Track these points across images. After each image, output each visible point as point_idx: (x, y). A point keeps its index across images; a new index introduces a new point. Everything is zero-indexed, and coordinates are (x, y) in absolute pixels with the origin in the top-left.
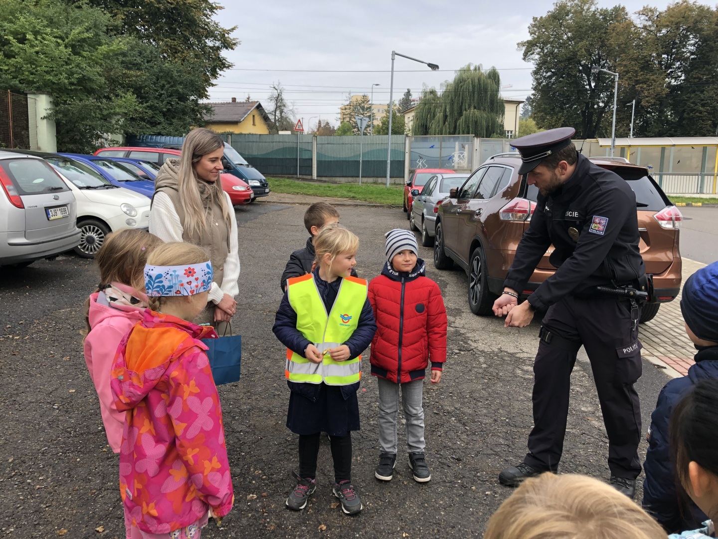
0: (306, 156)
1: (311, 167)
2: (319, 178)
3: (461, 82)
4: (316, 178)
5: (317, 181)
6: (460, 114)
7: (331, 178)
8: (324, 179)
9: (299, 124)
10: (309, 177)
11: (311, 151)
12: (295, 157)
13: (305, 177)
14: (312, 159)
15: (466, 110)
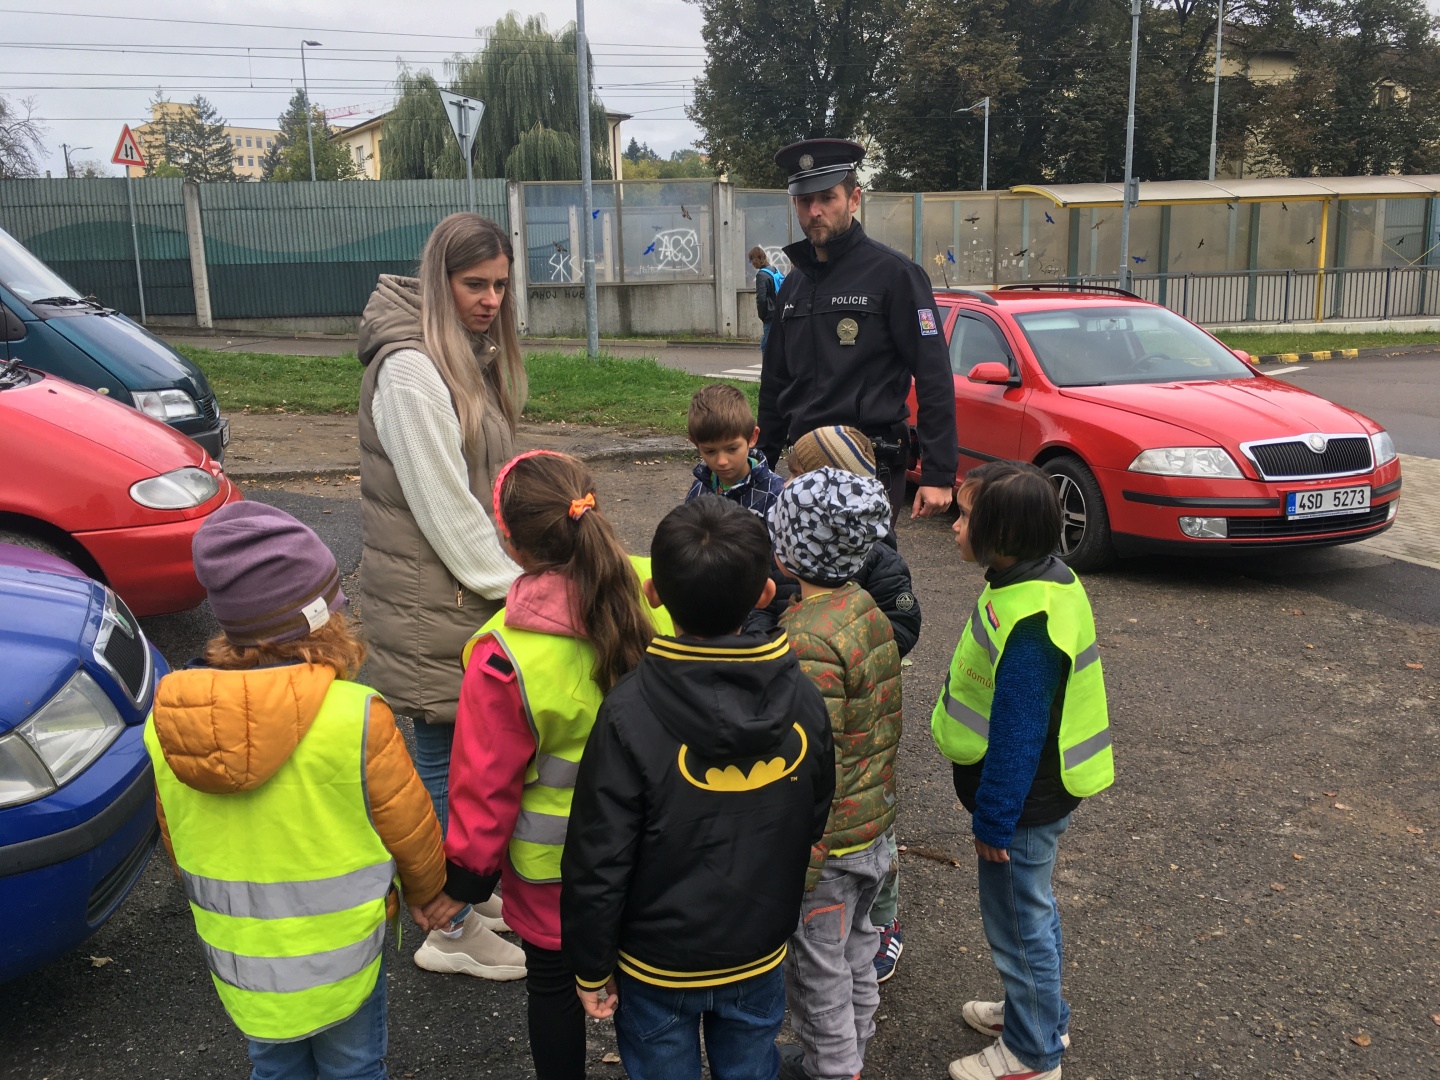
0: (164, 251)
1: (189, 285)
2: (222, 324)
3: (503, 58)
4: (210, 324)
5: (217, 333)
6: (511, 141)
7: (265, 322)
8: (239, 325)
9: (128, 141)
10: (185, 322)
11: (183, 235)
12: (123, 255)
13: (169, 321)
14: (188, 262)
15: (523, 129)
